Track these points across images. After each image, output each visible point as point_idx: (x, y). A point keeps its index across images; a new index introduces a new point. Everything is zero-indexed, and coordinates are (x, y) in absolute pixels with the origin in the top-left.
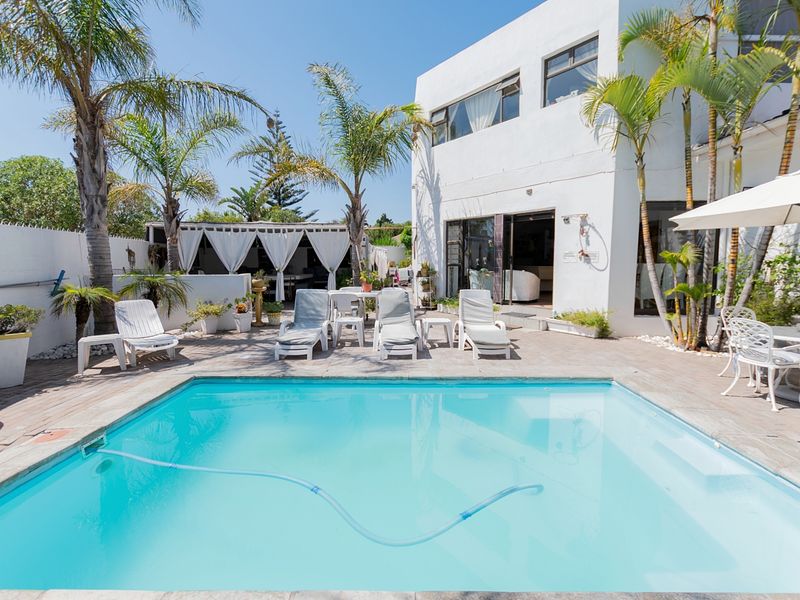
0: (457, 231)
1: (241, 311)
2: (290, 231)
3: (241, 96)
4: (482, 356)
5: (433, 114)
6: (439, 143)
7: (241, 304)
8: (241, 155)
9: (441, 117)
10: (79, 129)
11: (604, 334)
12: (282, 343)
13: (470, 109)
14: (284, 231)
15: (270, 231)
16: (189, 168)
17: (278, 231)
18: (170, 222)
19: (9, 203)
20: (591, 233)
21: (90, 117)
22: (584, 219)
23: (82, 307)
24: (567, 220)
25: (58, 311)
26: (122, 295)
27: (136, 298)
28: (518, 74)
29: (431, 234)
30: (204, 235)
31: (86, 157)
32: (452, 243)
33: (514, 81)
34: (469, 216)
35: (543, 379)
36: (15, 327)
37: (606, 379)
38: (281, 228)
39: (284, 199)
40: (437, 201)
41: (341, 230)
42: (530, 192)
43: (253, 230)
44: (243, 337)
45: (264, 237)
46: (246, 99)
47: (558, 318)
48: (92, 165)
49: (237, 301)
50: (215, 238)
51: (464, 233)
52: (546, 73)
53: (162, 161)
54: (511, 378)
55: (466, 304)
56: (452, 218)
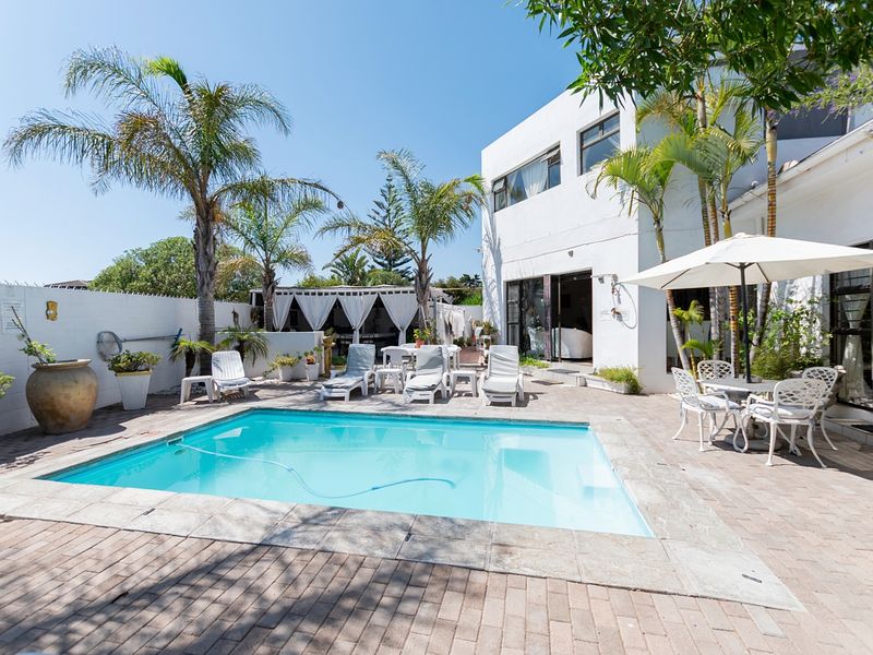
0: (515, 291)
1: (310, 362)
2: (366, 293)
3: (316, 186)
4: (493, 404)
5: (495, 183)
6: (501, 208)
7: (310, 357)
8: (324, 230)
9: (500, 185)
10: (198, 224)
11: (634, 390)
12: (327, 387)
13: (526, 178)
14: (360, 294)
15: (348, 294)
16: (285, 242)
17: (355, 294)
18: (267, 289)
19: (156, 276)
20: (622, 291)
21: (207, 213)
22: (615, 277)
23: (190, 356)
24: (601, 280)
25: (173, 359)
26: (219, 348)
27: (229, 350)
28: (559, 146)
29: (494, 295)
30: (294, 299)
31: (201, 244)
32: (512, 303)
33: (555, 153)
34: (524, 277)
35: (525, 421)
36: (143, 368)
37: (582, 424)
38: (358, 291)
39: (394, 260)
40: (498, 263)
41: (412, 292)
42: (571, 254)
43: (335, 293)
44: (308, 384)
45: (344, 300)
46: (322, 188)
47: (595, 374)
48: (205, 249)
49: (306, 354)
50: (303, 301)
51: (521, 291)
52: (582, 144)
53: (264, 239)
54: (497, 419)
55: (493, 359)
56: (510, 279)
